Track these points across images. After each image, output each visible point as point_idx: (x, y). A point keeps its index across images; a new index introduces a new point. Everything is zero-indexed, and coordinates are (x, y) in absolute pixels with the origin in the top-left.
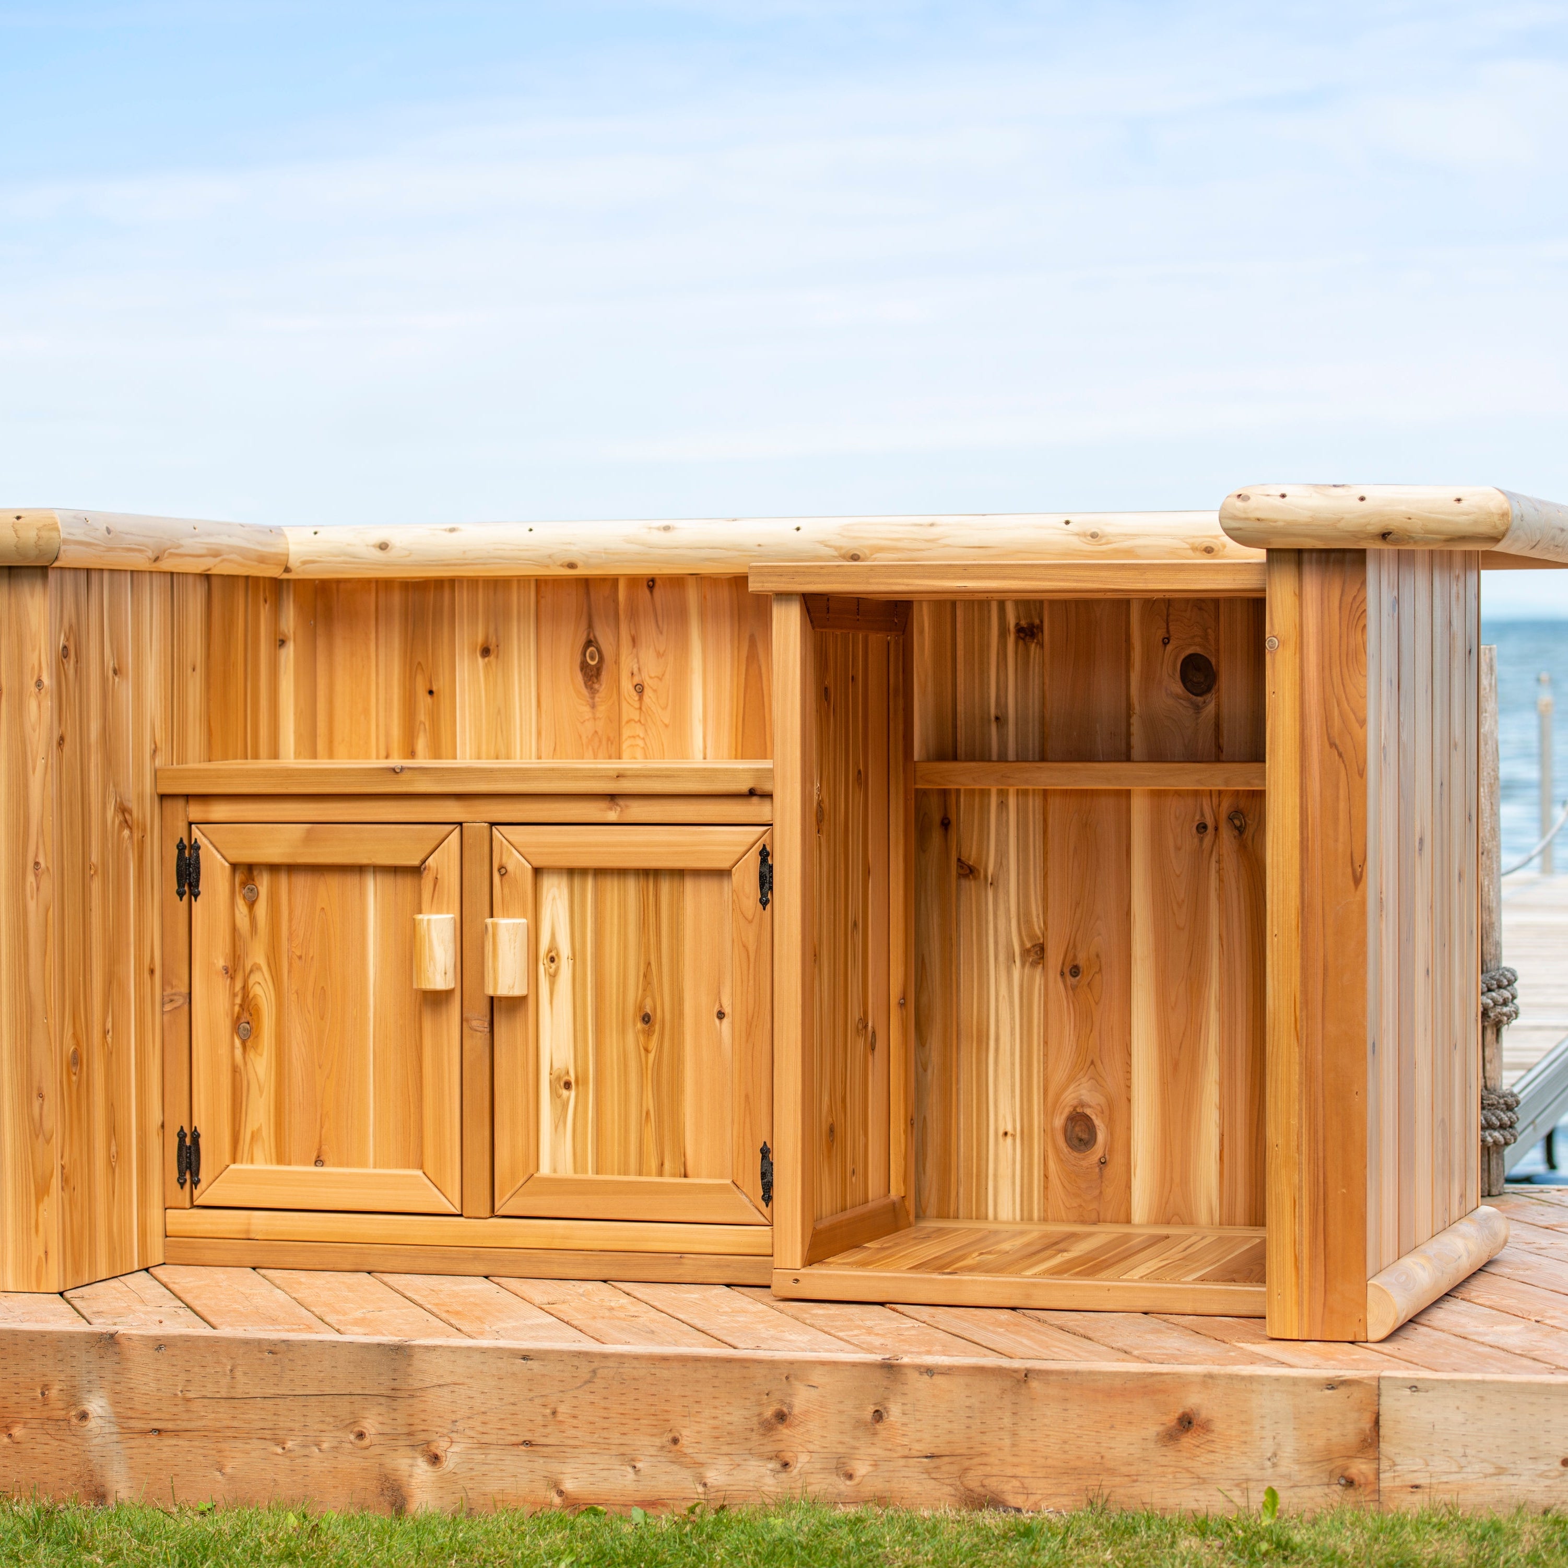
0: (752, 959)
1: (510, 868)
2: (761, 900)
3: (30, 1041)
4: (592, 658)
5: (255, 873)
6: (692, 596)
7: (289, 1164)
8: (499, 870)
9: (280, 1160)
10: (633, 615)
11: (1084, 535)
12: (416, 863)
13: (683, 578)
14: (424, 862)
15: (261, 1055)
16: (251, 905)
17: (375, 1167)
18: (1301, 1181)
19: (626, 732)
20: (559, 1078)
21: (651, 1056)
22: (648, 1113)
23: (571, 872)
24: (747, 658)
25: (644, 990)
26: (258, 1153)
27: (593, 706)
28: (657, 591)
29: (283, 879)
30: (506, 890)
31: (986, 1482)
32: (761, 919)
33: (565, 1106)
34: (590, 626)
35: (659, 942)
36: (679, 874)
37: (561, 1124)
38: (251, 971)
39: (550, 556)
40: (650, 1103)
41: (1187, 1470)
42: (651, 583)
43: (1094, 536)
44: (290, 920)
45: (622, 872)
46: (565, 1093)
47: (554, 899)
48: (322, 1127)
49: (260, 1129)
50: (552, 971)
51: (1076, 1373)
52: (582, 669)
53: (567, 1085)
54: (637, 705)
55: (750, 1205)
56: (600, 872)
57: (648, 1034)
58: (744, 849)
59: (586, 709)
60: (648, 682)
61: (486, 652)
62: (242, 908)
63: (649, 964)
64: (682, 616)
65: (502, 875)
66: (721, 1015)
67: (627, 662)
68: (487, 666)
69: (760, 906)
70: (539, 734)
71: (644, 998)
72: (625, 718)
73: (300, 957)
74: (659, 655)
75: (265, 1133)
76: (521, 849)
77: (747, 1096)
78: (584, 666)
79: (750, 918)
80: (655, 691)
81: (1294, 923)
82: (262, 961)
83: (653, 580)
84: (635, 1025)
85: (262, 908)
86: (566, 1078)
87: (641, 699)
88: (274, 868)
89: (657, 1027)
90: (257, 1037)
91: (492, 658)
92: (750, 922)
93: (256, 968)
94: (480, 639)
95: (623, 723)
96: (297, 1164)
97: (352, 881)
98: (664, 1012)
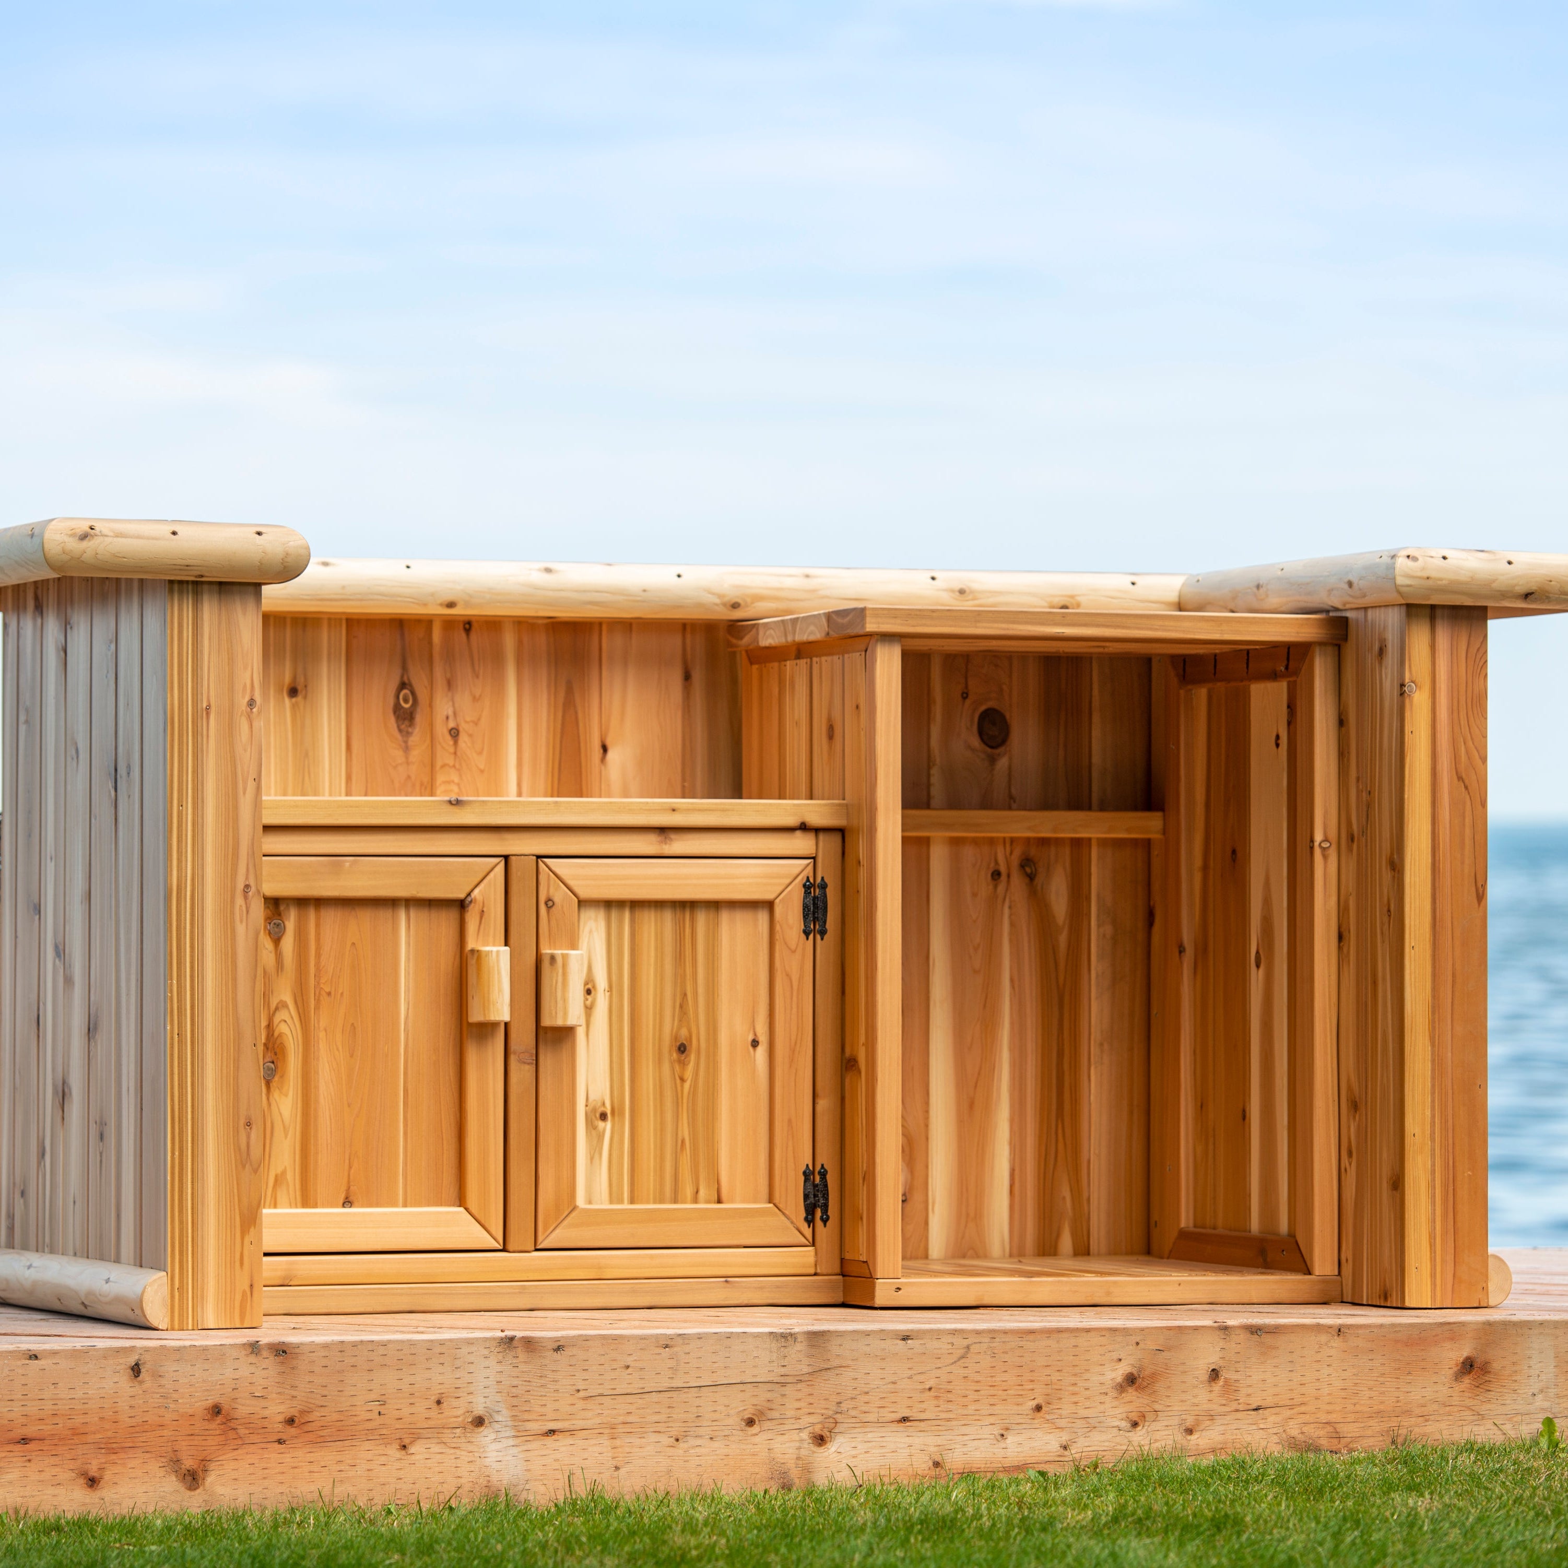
0: (795, 987)
1: (557, 899)
2: (805, 932)
3: (237, 1069)
4: (406, 701)
5: (282, 908)
6: (509, 641)
7: (315, 1206)
8: (546, 903)
9: (305, 1203)
10: (449, 656)
11: (952, 591)
12: (462, 896)
13: (500, 622)
14: (469, 894)
15: (286, 1095)
16: (277, 941)
17: (405, 1205)
18: (1433, 1165)
19: (440, 778)
20: (594, 1110)
21: (687, 1085)
22: (683, 1141)
23: (609, 904)
24: (564, 705)
25: (680, 1021)
26: (282, 1196)
27: (407, 749)
28: (473, 635)
29: (312, 914)
30: (553, 923)
31: (1305, 1429)
32: (804, 949)
33: (601, 1137)
34: (404, 668)
35: (695, 974)
36: (715, 905)
37: (597, 1156)
38: (277, 1009)
39: (432, 595)
40: (685, 1132)
41: (1469, 1408)
42: (468, 625)
43: (962, 592)
44: (318, 955)
45: (658, 905)
46: (601, 1124)
47: (591, 932)
48: (350, 1167)
49: (284, 1172)
50: (588, 1003)
51: (1381, 1326)
52: (395, 713)
53: (603, 1117)
54: (452, 750)
55: (791, 1226)
56: (636, 905)
57: (683, 1064)
58: (788, 881)
59: (398, 754)
60: (463, 727)
61: (293, 692)
62: (268, 944)
63: (685, 995)
64: (497, 658)
65: (549, 908)
66: (755, 1043)
67: (443, 707)
68: (294, 707)
69: (803, 936)
70: (349, 778)
71: (680, 1028)
72: (439, 763)
73: (329, 994)
74: (475, 699)
75: (289, 1176)
76: (571, 883)
77: (790, 1121)
78: (397, 708)
79: (793, 947)
80: (470, 736)
81: (1428, 936)
82: (288, 999)
83: (469, 623)
84: (671, 1055)
85: (288, 943)
86: (602, 1109)
87: (456, 743)
88: (302, 902)
89: (693, 1057)
90: (282, 1077)
91: (299, 699)
92: (794, 952)
93: (284, 1005)
94: (287, 679)
95: (438, 767)
96: (323, 1206)
97: (384, 914)
98: (700, 1040)
